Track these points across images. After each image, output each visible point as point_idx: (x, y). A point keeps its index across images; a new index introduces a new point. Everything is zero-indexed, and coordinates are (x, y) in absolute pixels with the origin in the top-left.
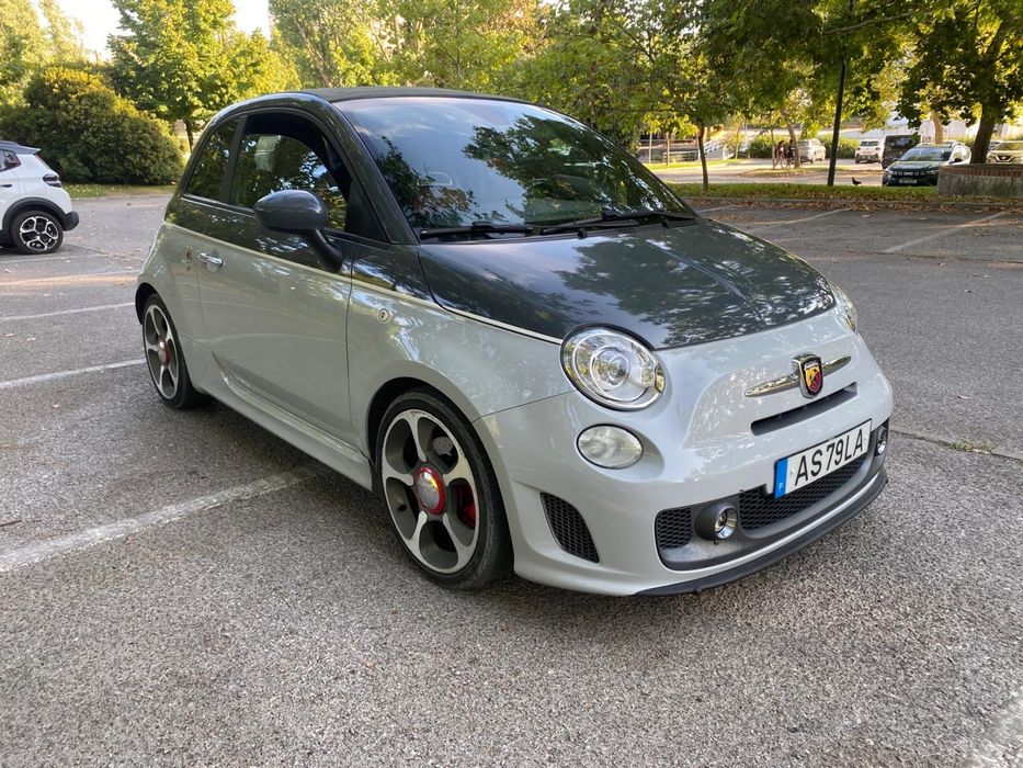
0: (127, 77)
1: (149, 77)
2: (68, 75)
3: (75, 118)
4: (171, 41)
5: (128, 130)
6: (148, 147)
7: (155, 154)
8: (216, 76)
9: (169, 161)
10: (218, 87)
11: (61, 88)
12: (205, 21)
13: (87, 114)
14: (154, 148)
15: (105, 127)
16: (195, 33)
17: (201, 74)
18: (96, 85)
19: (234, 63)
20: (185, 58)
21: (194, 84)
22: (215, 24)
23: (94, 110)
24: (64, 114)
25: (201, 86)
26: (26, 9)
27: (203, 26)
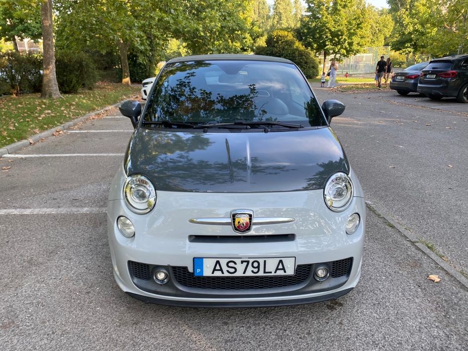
0: (303, 33)
1: (312, 32)
2: (281, 33)
3: (279, 51)
4: (323, 16)
5: (297, 55)
6: (304, 62)
7: (306, 65)
8: (339, 30)
9: (312, 69)
10: (339, 35)
11: (277, 39)
12: (340, 5)
13: (283, 49)
14: (306, 63)
15: (289, 54)
16: (335, 11)
17: (333, 30)
18: (290, 36)
19: (350, 23)
20: (328, 23)
21: (329, 35)
22: (345, 6)
23: (286, 47)
24: (276, 49)
25: (331, 35)
26: (288, 5)
27: (339, 7)
